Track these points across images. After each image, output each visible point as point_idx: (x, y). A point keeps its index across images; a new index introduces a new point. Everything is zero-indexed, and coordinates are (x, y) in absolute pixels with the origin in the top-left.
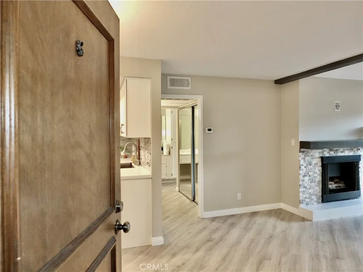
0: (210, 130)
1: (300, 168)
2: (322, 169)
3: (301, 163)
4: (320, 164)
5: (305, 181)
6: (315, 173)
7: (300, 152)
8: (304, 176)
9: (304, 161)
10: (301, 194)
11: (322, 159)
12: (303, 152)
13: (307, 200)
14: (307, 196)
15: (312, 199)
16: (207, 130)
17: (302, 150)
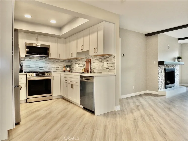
0: (124, 55)
1: (159, 73)
2: (165, 74)
4: (164, 72)
5: (160, 79)
7: (158, 66)
8: (160, 77)
9: (160, 70)
10: (159, 85)
11: (165, 69)
14: (161, 86)
16: (123, 55)
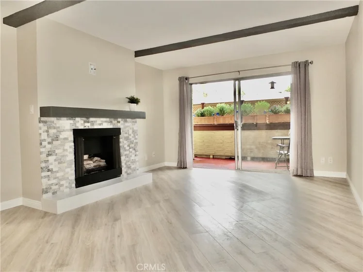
1: (41, 144)
2: (75, 146)
3: (43, 138)
5: (50, 162)
6: (64, 150)
7: (40, 122)
8: (49, 155)
9: (48, 134)
10: (44, 181)
11: (75, 131)
12: (45, 122)
13: (54, 187)
14: (55, 181)
15: (62, 185)
17: (43, 119)
